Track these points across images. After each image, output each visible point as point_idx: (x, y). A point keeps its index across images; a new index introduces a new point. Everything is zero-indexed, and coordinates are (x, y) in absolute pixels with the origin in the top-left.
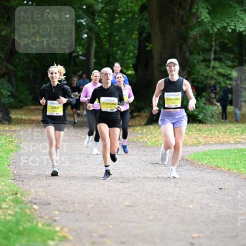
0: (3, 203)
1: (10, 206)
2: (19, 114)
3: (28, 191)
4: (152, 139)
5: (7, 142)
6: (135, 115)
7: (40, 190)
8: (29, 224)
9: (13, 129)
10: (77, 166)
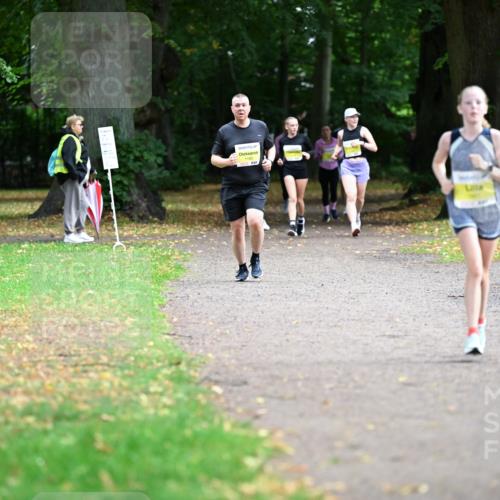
0: (151, 382)
1: (166, 389)
2: (181, 201)
3: (202, 357)
4: (451, 247)
5: (157, 260)
6: (416, 198)
7: (227, 356)
8: (204, 425)
9: (169, 233)
10: (300, 304)
